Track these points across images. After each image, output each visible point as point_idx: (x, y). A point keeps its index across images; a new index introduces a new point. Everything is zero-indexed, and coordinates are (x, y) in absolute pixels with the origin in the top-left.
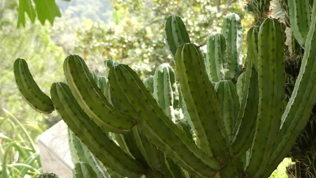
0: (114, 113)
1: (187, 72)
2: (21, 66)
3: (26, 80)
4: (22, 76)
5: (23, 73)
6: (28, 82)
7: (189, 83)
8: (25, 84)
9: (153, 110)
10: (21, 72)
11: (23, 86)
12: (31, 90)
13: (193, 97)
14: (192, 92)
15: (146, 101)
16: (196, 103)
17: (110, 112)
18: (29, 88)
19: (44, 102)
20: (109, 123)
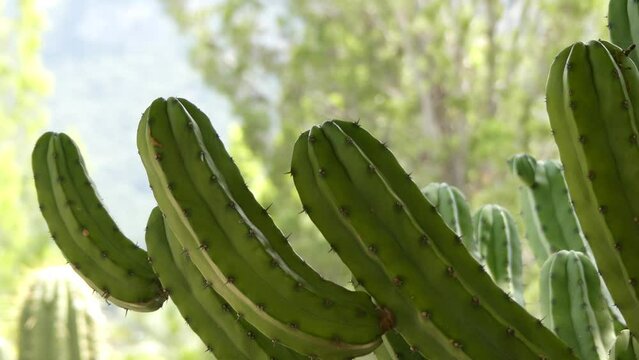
0: (311, 289)
1: (584, 139)
2: (56, 156)
3: (70, 203)
4: (58, 190)
5: (61, 179)
6: (79, 208)
7: (592, 175)
8: (66, 214)
9: (447, 271)
10: (54, 175)
11: (62, 223)
12: (85, 233)
13: (608, 222)
14: (604, 209)
15: (422, 240)
16: (619, 246)
17: (296, 286)
18: (82, 227)
19: (130, 272)
20: (295, 325)
